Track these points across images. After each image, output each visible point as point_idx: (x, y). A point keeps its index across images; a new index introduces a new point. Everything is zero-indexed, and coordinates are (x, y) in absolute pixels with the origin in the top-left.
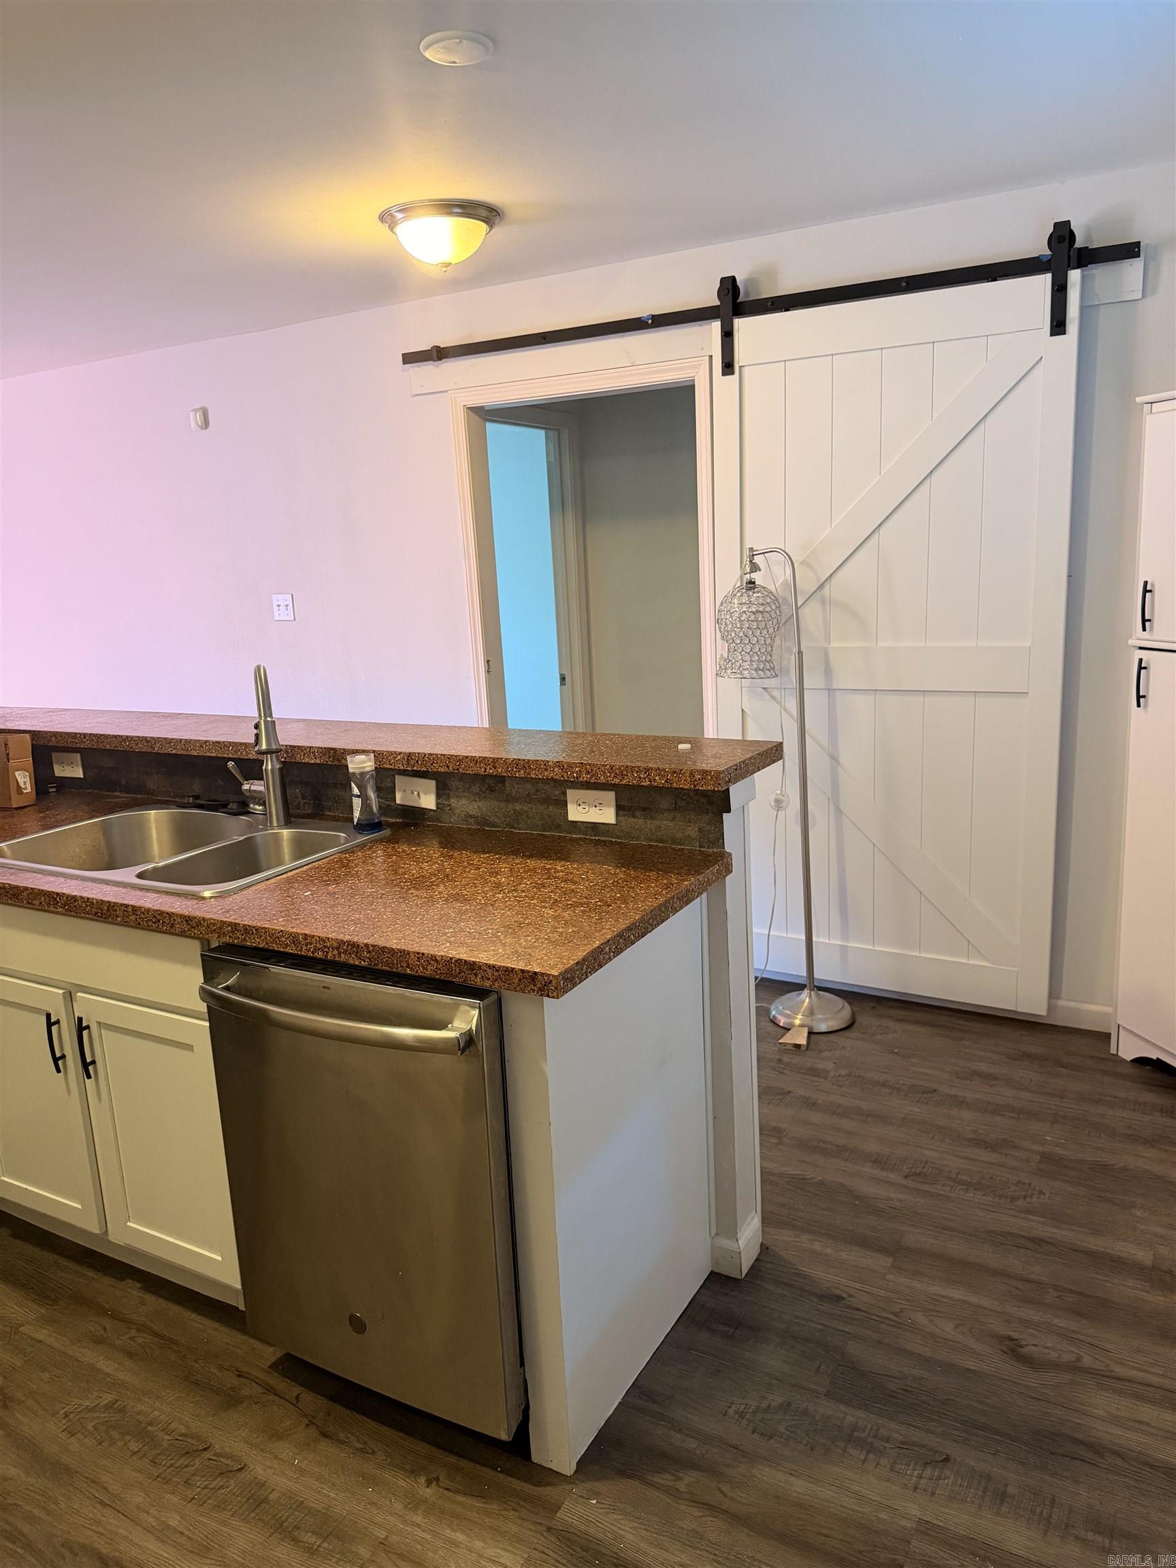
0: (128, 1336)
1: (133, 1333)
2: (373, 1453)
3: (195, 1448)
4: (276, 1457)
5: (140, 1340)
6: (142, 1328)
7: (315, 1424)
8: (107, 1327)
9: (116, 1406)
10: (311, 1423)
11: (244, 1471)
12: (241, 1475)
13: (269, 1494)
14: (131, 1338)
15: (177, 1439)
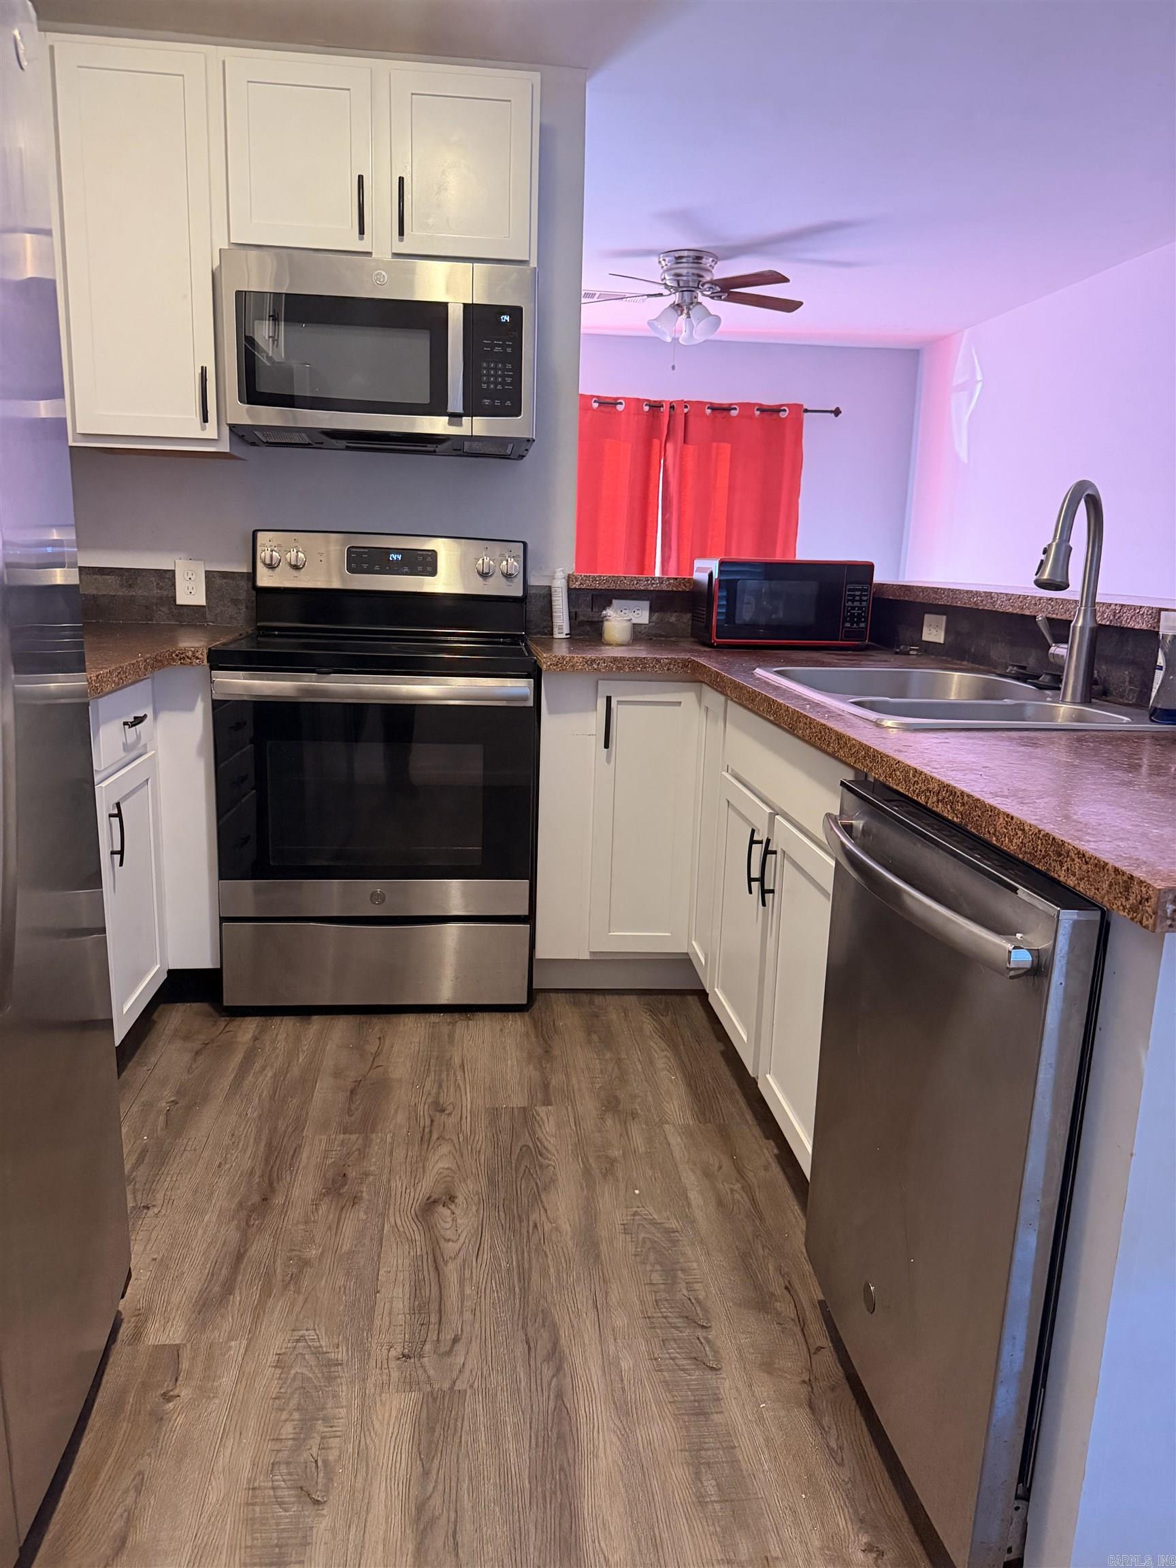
0: (732, 1186)
1: (737, 1186)
2: (841, 1464)
3: (697, 1319)
4: (750, 1386)
5: (737, 1196)
6: (748, 1189)
7: (812, 1388)
8: (724, 1168)
9: (672, 1235)
10: (809, 1383)
11: (715, 1372)
12: (709, 1375)
13: (717, 1413)
14: (732, 1190)
15: (690, 1299)
